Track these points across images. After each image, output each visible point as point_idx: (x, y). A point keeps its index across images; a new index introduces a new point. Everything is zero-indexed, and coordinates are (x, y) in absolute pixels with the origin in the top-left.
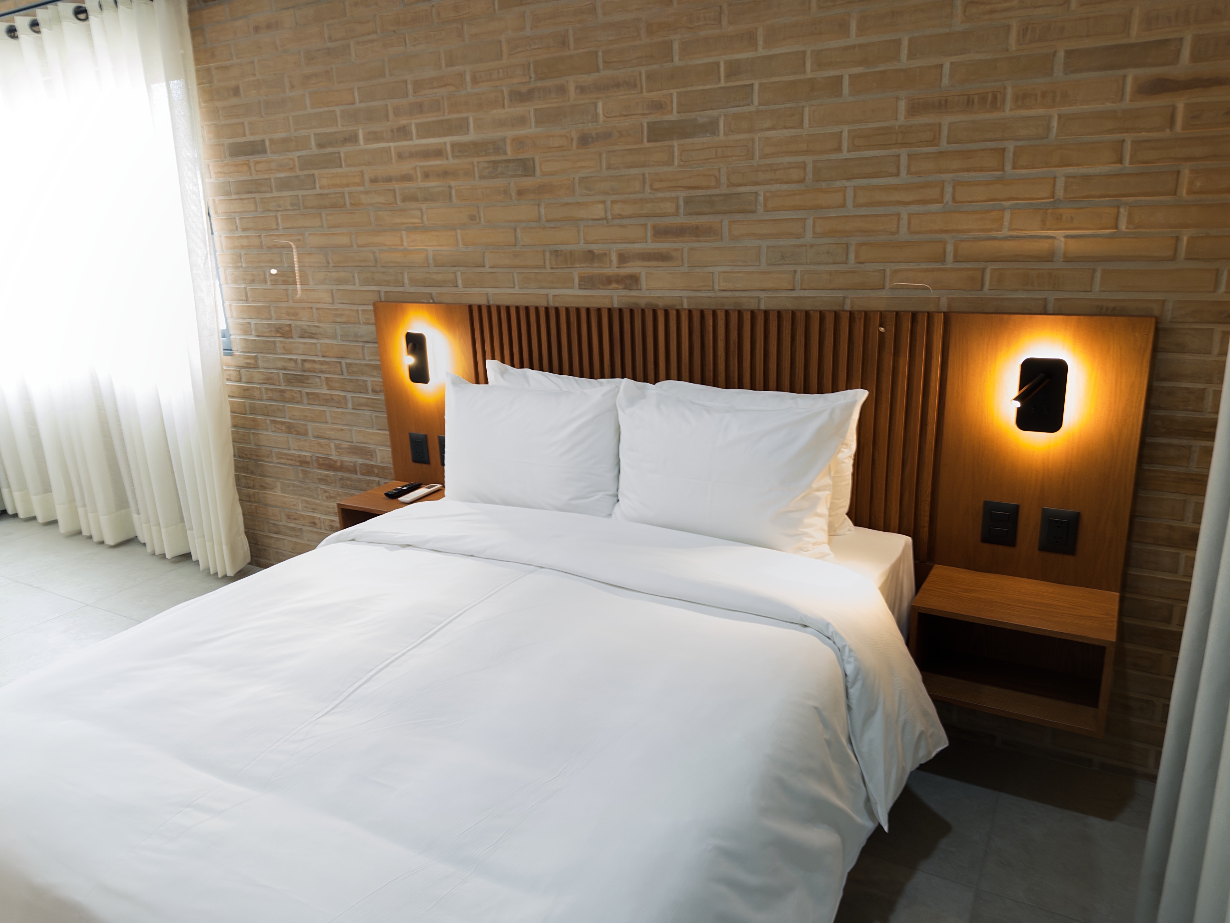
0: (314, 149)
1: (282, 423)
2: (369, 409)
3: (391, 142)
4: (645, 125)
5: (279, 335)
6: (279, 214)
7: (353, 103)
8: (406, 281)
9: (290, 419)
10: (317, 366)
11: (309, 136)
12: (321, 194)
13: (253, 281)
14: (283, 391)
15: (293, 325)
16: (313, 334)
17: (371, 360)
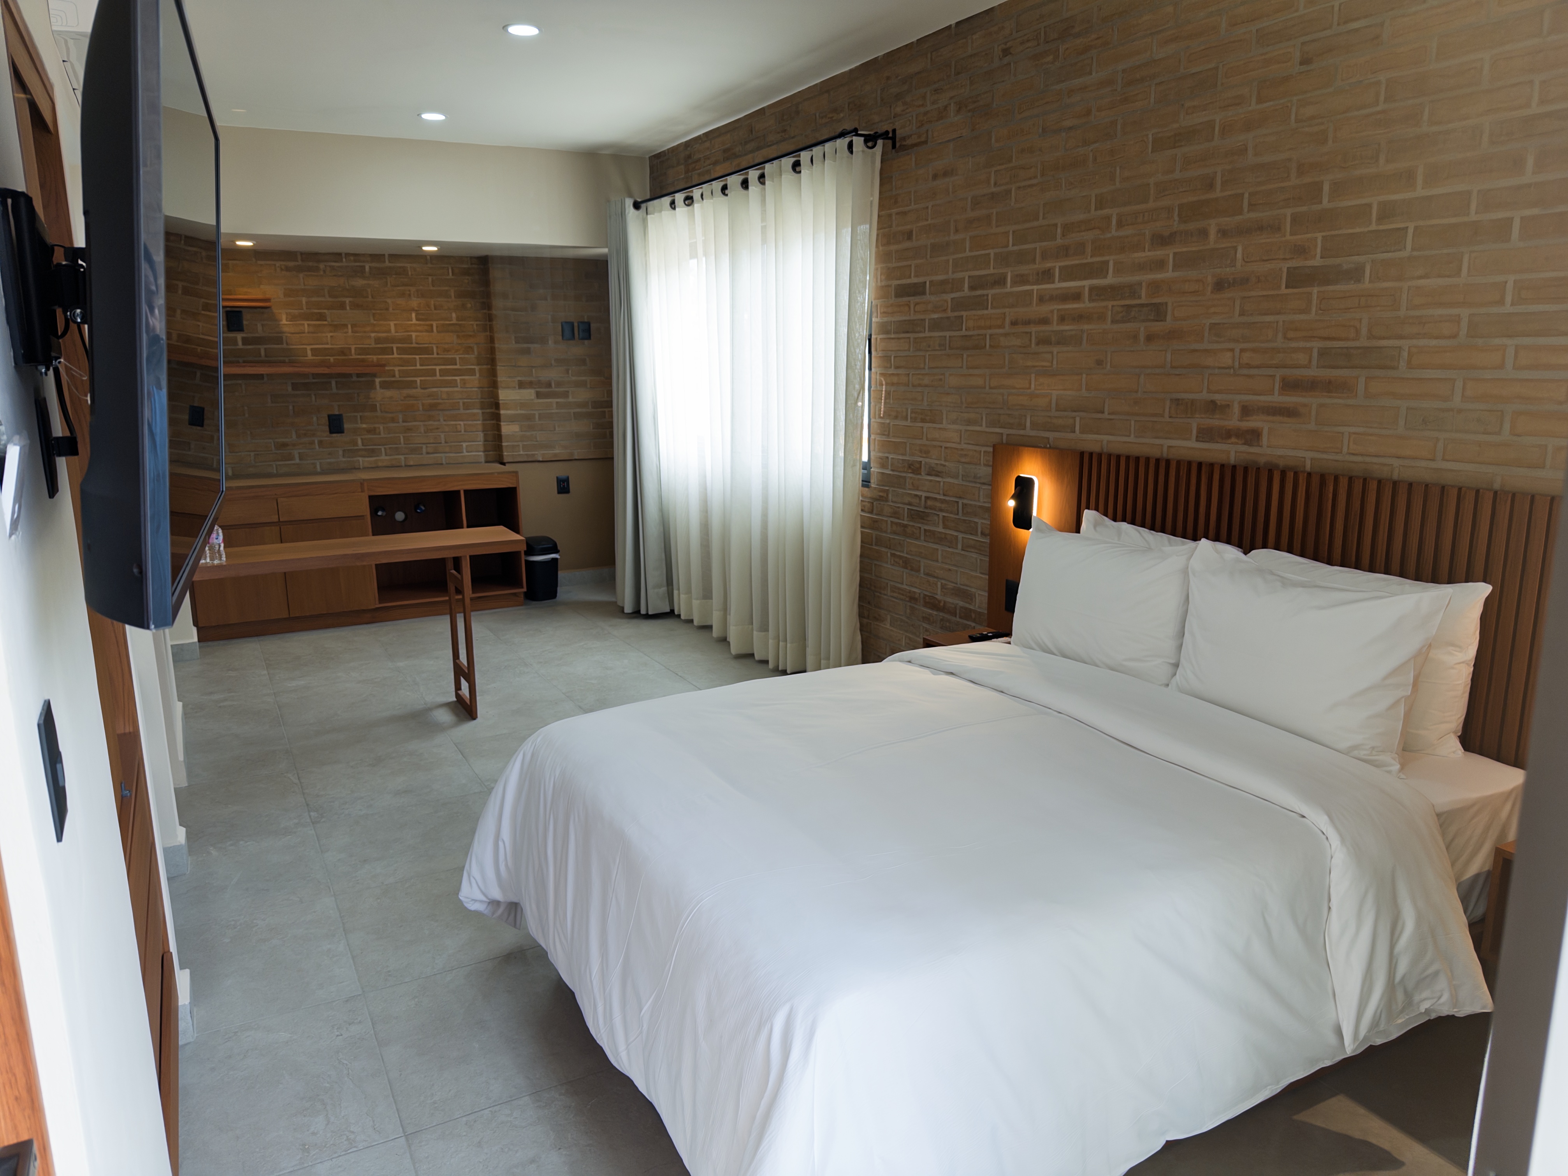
0: (966, 291)
1: (900, 557)
2: (976, 551)
3: (1035, 285)
4: (1285, 270)
5: (910, 471)
6: (928, 353)
7: (1007, 246)
8: (1028, 424)
9: (907, 553)
10: (938, 504)
11: (964, 278)
12: (966, 336)
13: (896, 417)
14: (905, 526)
15: (923, 463)
16: (939, 472)
17: (984, 502)
